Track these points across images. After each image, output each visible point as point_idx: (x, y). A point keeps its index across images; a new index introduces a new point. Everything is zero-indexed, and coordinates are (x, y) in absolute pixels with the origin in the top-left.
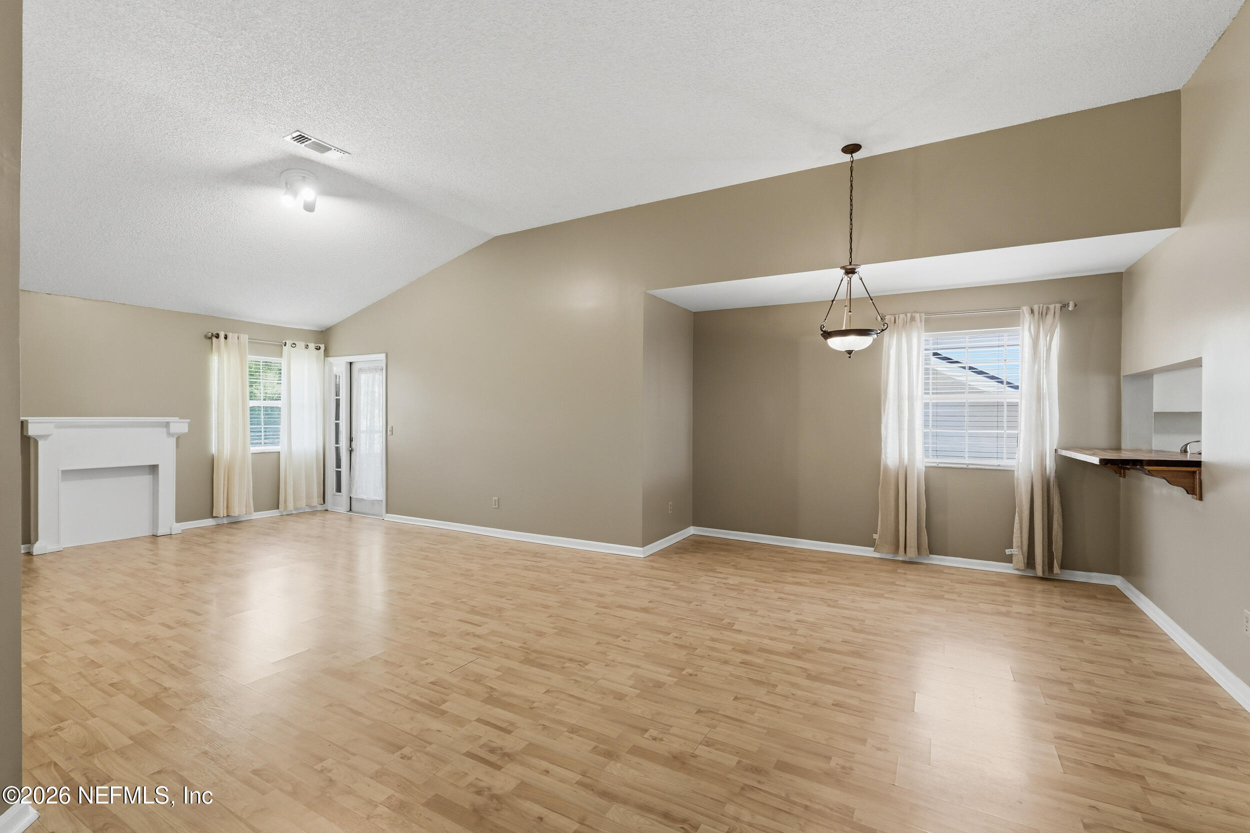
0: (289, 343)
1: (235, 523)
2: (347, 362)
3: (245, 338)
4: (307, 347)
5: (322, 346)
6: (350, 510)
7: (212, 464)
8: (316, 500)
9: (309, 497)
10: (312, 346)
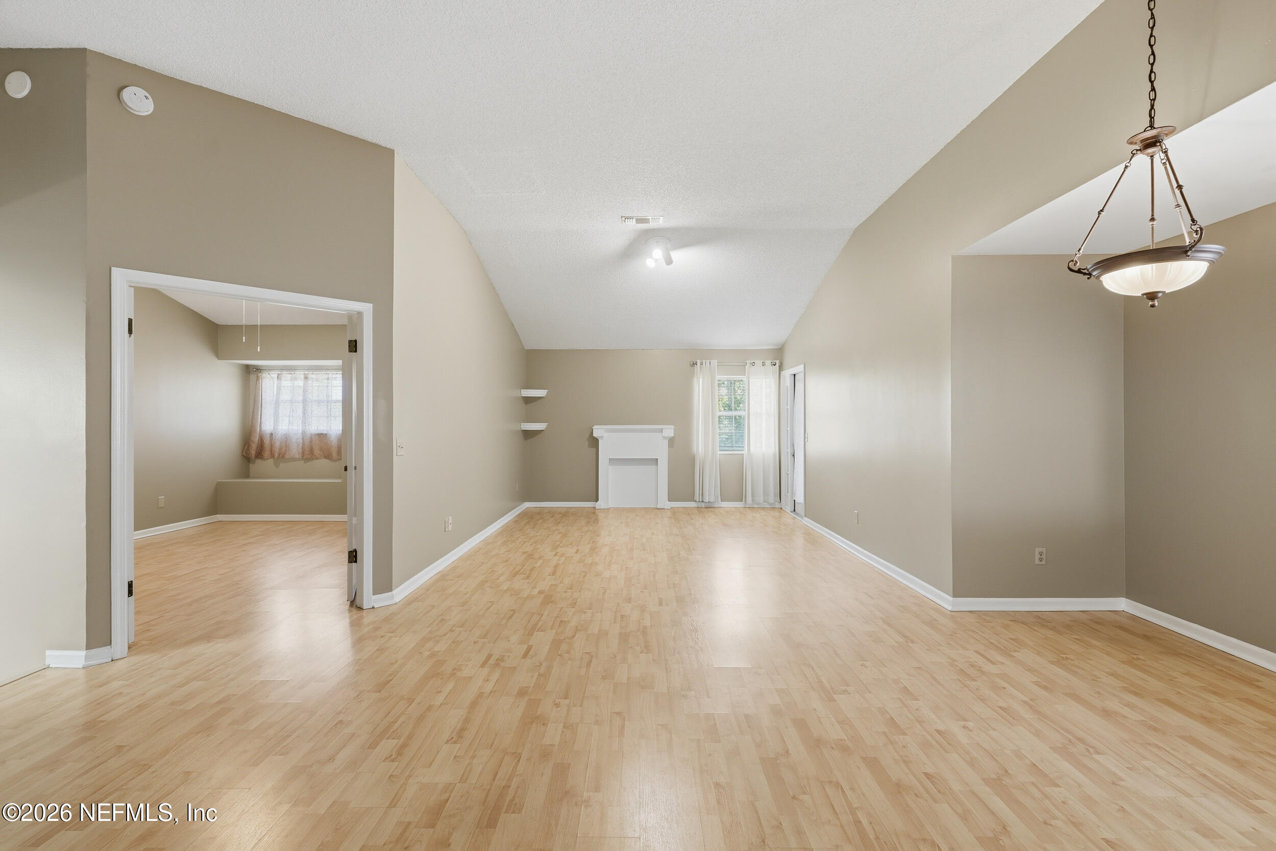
0: (748, 362)
1: (709, 507)
2: (792, 374)
3: (715, 362)
4: (764, 364)
5: (777, 362)
6: (794, 511)
7: (692, 460)
8: (772, 498)
9: (766, 493)
10: (768, 363)
